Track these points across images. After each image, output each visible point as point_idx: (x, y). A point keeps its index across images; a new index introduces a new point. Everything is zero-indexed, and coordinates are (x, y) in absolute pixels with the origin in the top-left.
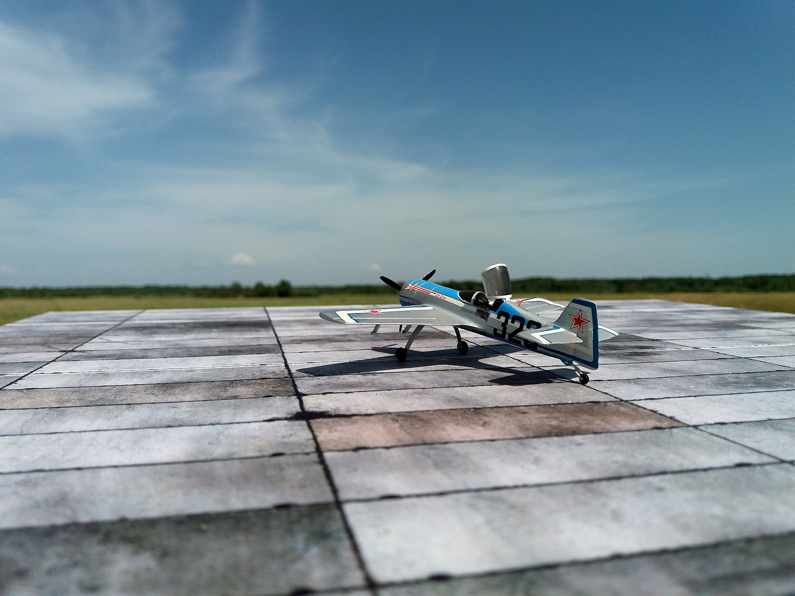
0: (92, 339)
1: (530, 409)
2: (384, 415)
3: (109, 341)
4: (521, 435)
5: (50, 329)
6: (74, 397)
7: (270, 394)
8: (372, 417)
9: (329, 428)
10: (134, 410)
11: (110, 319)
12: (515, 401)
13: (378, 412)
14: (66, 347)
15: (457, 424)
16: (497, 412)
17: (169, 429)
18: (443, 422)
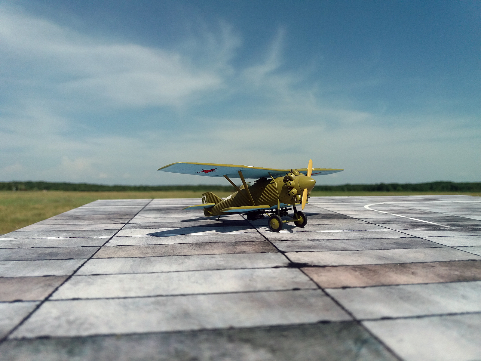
0: (135, 216)
1: (434, 264)
2: (345, 267)
3: (146, 218)
4: (441, 281)
5: (106, 210)
6: (149, 250)
7: (264, 251)
8: (338, 268)
9: (316, 274)
10: (190, 259)
11: (137, 204)
12: (422, 259)
13: (340, 265)
14: (123, 221)
15: (396, 273)
16: (416, 266)
17: (219, 271)
18: (387, 272)
